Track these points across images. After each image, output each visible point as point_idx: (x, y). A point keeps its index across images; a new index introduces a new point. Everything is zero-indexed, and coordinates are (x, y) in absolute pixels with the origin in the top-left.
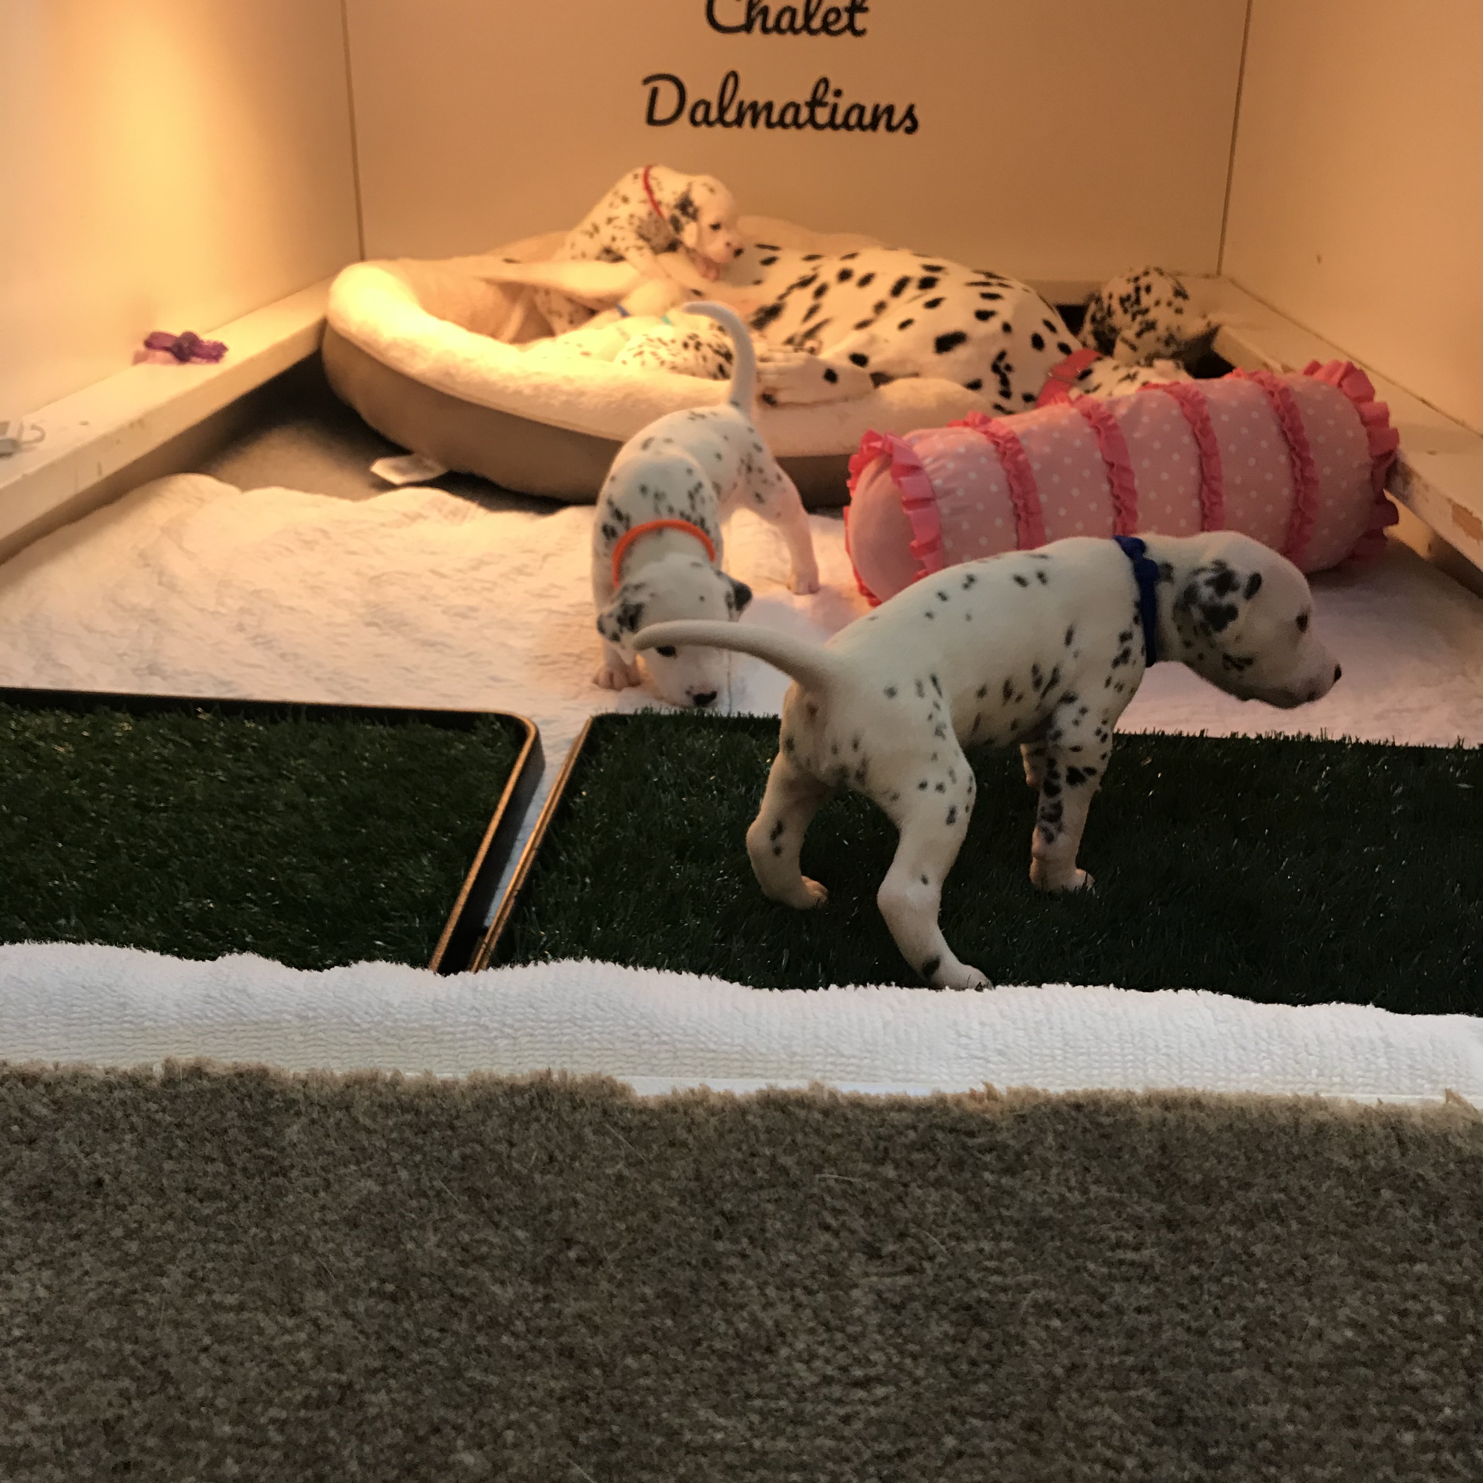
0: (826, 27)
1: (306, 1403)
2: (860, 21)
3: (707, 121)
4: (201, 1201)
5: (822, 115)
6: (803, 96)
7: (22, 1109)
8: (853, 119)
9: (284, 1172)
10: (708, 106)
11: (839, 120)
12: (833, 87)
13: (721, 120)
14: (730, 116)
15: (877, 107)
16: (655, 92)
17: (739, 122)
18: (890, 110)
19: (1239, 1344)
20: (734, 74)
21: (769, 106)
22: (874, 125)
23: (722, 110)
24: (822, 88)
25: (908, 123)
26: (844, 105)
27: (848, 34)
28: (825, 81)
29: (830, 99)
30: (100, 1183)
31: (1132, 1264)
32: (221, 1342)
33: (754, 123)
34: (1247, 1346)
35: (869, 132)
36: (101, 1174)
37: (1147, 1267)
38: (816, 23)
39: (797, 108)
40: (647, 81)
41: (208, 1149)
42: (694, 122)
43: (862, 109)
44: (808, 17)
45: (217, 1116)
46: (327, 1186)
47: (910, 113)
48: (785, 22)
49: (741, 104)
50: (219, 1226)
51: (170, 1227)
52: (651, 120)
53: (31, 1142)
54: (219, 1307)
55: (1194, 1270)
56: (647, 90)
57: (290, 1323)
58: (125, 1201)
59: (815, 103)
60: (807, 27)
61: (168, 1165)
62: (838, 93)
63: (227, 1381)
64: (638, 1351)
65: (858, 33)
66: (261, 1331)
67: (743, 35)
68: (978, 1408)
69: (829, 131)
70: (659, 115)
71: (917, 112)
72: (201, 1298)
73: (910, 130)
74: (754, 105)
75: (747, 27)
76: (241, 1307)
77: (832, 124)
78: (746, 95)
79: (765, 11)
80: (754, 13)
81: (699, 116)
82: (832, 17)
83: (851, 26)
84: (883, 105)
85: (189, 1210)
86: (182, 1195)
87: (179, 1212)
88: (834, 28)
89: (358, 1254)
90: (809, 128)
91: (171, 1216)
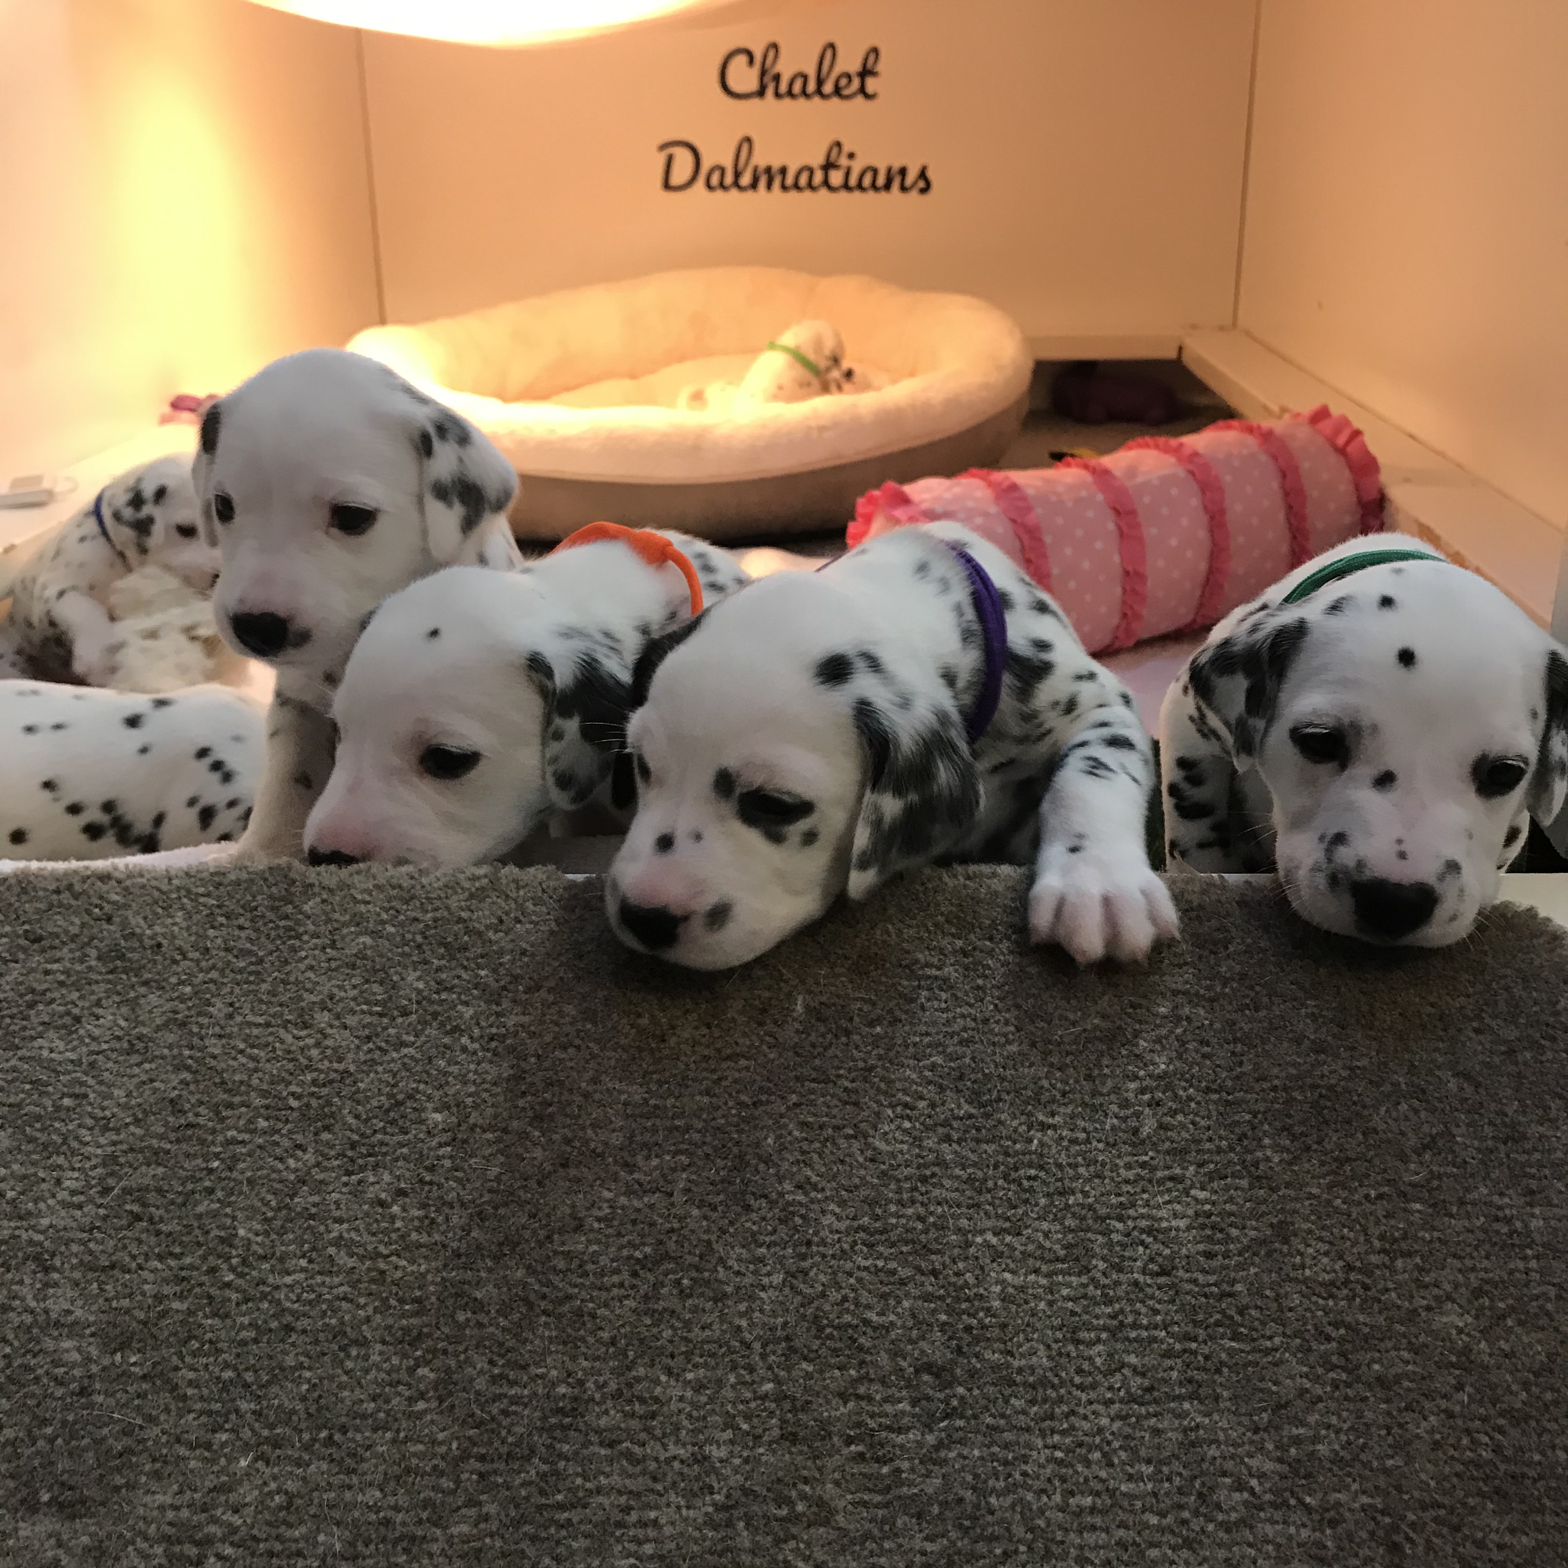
0: (837, 91)
1: (314, 1082)
2: (872, 84)
3: (722, 186)
4: (236, 957)
5: (836, 178)
6: (817, 160)
7: (101, 898)
8: (867, 181)
9: (298, 937)
10: (723, 171)
11: (853, 181)
12: (846, 149)
13: (736, 184)
14: (746, 180)
15: (889, 170)
16: (670, 159)
17: (754, 185)
18: (903, 172)
19: (1012, 1028)
20: (748, 140)
21: (783, 171)
22: (887, 186)
23: (737, 175)
24: (835, 151)
25: (922, 184)
26: (857, 167)
27: (860, 99)
28: (838, 144)
29: (844, 161)
30: (159, 945)
31: (936, 978)
32: (253, 1046)
33: (769, 186)
34: (1018, 1030)
35: (883, 194)
36: (160, 939)
37: (945, 980)
38: (828, 88)
39: (811, 171)
40: (663, 147)
41: (241, 921)
42: (709, 186)
43: (875, 171)
44: (820, 82)
45: (249, 898)
46: (333, 945)
47: (923, 175)
48: (797, 88)
49: (755, 169)
50: (250, 973)
51: (214, 975)
52: (667, 186)
53: (109, 920)
54: (250, 1024)
55: (980, 982)
56: (661, 158)
57: (303, 1033)
58: (179, 957)
59: (828, 166)
60: (819, 92)
61: (211, 933)
62: (851, 156)
63: (256, 1070)
64: (564, 1048)
65: (868, 97)
66: (282, 1042)
67: (756, 101)
68: (814, 1075)
69: (843, 194)
70: (676, 179)
71: (930, 174)
72: (239, 1019)
73: (925, 190)
74: (768, 170)
75: (761, 93)
76: (268, 1025)
77: (846, 186)
78: (760, 159)
79: (777, 78)
80: (767, 79)
81: (715, 180)
82: (843, 82)
83: (862, 90)
84: (897, 166)
85: (229, 963)
86: (222, 954)
87: (220, 965)
88: (846, 92)
89: (354, 987)
90: (824, 192)
91: (214, 967)
